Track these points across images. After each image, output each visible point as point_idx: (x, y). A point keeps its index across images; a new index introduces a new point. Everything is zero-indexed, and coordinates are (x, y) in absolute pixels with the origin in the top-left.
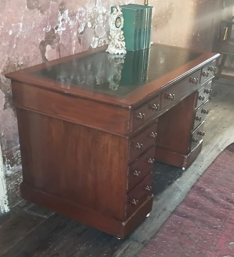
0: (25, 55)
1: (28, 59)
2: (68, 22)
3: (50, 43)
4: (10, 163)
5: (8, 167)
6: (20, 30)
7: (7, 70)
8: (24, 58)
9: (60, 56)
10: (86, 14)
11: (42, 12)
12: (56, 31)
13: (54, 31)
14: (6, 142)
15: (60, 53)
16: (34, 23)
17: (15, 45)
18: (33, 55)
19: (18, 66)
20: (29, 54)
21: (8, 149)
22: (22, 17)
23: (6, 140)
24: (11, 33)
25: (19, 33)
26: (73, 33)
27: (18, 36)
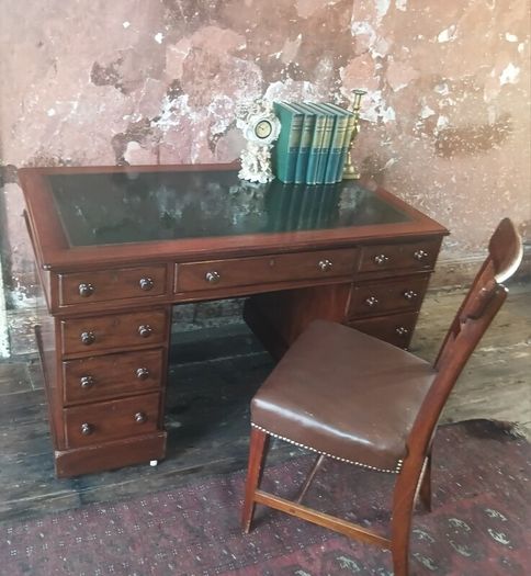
0: (77, 148)
1: (84, 154)
2: (188, 114)
3: (137, 139)
4: (25, 292)
5: (21, 296)
6: (73, 112)
7: (37, 163)
8: (75, 153)
9: (158, 162)
10: (234, 107)
11: (124, 91)
12: (153, 124)
13: (148, 122)
14: (20, 261)
15: (158, 158)
16: (104, 105)
17: (58, 132)
18: (94, 150)
19: (61, 161)
20: (86, 149)
21: (24, 272)
22: (79, 94)
23: (21, 258)
24: (51, 113)
25: (70, 116)
26: (197, 132)
27: (65, 119)
